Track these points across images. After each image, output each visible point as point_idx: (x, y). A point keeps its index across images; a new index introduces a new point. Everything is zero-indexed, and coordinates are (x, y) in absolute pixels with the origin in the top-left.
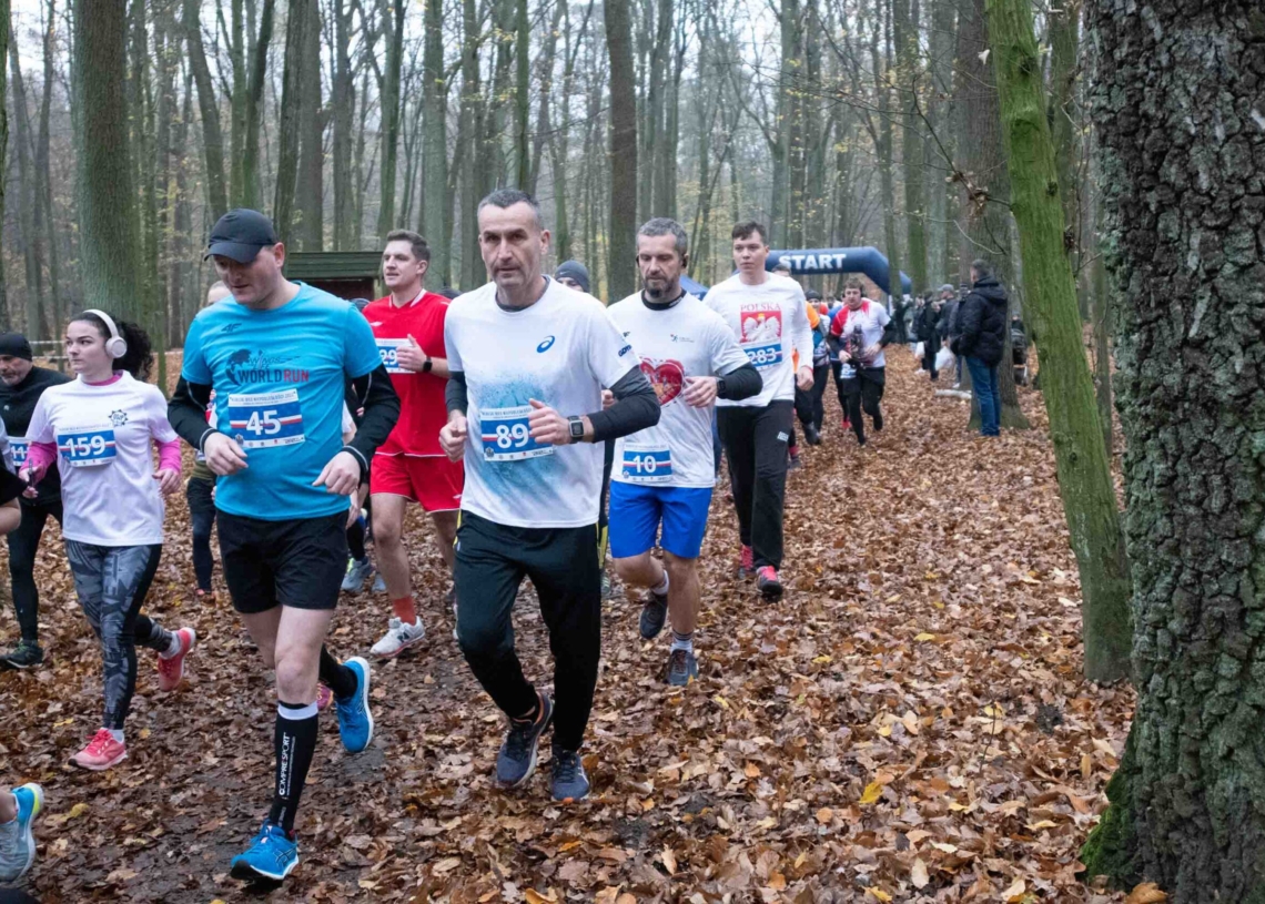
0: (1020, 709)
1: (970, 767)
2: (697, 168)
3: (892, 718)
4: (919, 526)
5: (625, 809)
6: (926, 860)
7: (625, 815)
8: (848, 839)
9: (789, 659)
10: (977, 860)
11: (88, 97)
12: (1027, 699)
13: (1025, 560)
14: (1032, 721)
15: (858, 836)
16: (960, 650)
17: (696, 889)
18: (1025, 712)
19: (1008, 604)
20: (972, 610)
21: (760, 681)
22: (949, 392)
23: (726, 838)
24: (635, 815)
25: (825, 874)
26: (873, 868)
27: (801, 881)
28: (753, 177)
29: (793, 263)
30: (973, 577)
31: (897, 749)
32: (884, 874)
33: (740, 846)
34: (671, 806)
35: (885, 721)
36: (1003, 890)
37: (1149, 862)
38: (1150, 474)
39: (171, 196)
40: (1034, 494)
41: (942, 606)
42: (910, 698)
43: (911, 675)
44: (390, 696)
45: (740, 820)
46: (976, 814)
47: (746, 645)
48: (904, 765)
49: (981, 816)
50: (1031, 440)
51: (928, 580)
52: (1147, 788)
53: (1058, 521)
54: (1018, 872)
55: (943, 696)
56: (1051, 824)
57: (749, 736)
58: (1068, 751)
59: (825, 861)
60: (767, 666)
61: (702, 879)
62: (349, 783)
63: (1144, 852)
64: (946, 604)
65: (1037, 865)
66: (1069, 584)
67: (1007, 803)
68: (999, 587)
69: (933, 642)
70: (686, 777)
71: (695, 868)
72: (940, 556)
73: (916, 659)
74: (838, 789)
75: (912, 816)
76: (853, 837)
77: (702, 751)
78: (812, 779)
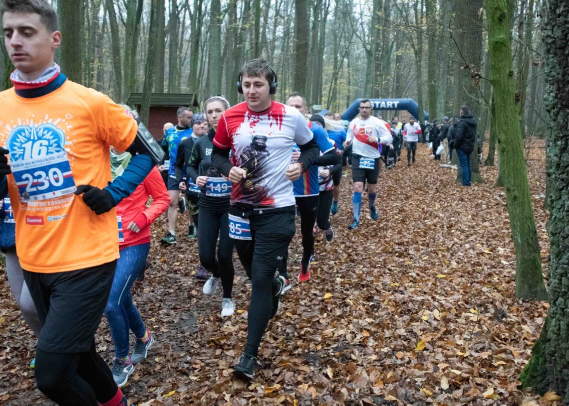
0: (486, 310)
1: (465, 336)
2: (332, 60)
3: (427, 312)
4: (435, 226)
5: (309, 349)
6: (447, 377)
7: (309, 351)
8: (411, 366)
9: (380, 284)
10: (471, 378)
11: (63, 20)
12: (490, 306)
13: (485, 243)
14: (492, 316)
15: (415, 365)
16: (457, 282)
17: (343, 386)
18: (489, 312)
19: (478, 262)
20: (461, 265)
21: (367, 293)
22: (446, 165)
23: (355, 364)
24: (313, 352)
25: (401, 382)
26: (423, 380)
27: (390, 384)
28: (357, 65)
29: (375, 105)
30: (461, 250)
31: (431, 326)
32: (428, 383)
33: (362, 367)
34: (329, 348)
35: (425, 313)
36: (483, 392)
37: (552, 382)
38: (563, 206)
39: (96, 66)
40: (487, 213)
41: (448, 262)
42: (436, 303)
43: (436, 293)
44: (199, 294)
45: (361, 356)
46: (469, 357)
47: (360, 277)
48: (435, 334)
49: (472, 358)
50: (485, 188)
51: (440, 250)
52: (553, 349)
53: (499, 226)
54: (490, 384)
55: (451, 303)
56: (504, 363)
57: (363, 318)
58: (510, 330)
59: (401, 376)
60: (370, 287)
61: (345, 381)
62: (183, 332)
63: (550, 378)
64: (450, 261)
65: (499, 382)
66: (506, 254)
67: (483, 353)
68: (473, 254)
69: (445, 279)
70: (336, 335)
71: (342, 377)
72: (446, 240)
73: (438, 286)
74: (405, 343)
75: (440, 357)
76: (413, 365)
77: (342, 324)
78: (392, 339)
